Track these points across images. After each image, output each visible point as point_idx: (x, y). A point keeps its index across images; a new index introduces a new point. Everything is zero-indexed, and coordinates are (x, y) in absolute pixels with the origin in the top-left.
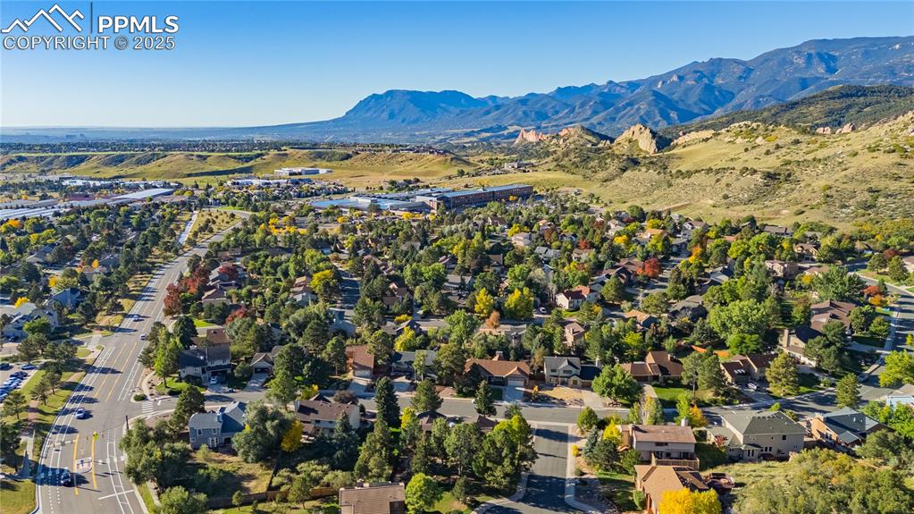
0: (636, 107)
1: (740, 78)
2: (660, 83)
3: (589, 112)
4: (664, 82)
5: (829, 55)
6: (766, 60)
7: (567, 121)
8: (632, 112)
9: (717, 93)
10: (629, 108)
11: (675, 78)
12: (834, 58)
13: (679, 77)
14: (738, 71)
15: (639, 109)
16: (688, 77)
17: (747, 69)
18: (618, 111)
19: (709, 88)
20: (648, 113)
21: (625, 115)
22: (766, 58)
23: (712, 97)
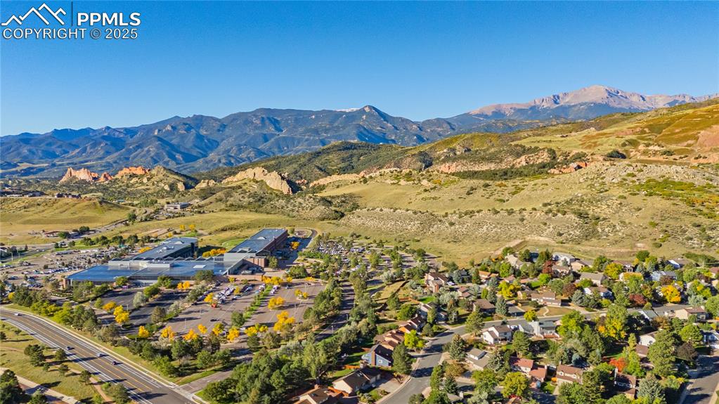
0: (146, 149)
1: (219, 130)
2: (157, 131)
3: (102, 153)
4: (159, 131)
5: (275, 120)
6: (234, 119)
7: (81, 159)
8: (143, 153)
9: (206, 141)
10: (139, 150)
11: (169, 128)
12: (277, 121)
13: (172, 127)
14: (217, 125)
15: (148, 151)
16: (180, 127)
17: (223, 125)
18: (130, 152)
19: (199, 137)
20: (157, 154)
21: (137, 155)
22: (234, 118)
23: (204, 144)
